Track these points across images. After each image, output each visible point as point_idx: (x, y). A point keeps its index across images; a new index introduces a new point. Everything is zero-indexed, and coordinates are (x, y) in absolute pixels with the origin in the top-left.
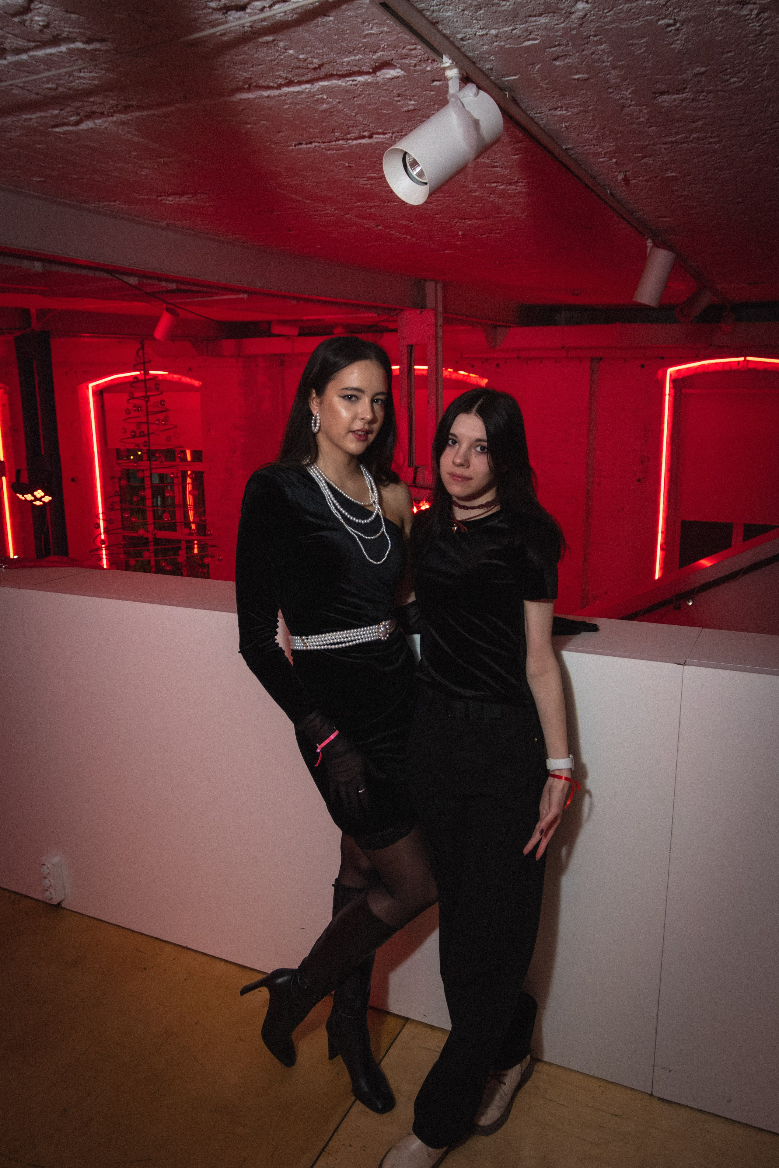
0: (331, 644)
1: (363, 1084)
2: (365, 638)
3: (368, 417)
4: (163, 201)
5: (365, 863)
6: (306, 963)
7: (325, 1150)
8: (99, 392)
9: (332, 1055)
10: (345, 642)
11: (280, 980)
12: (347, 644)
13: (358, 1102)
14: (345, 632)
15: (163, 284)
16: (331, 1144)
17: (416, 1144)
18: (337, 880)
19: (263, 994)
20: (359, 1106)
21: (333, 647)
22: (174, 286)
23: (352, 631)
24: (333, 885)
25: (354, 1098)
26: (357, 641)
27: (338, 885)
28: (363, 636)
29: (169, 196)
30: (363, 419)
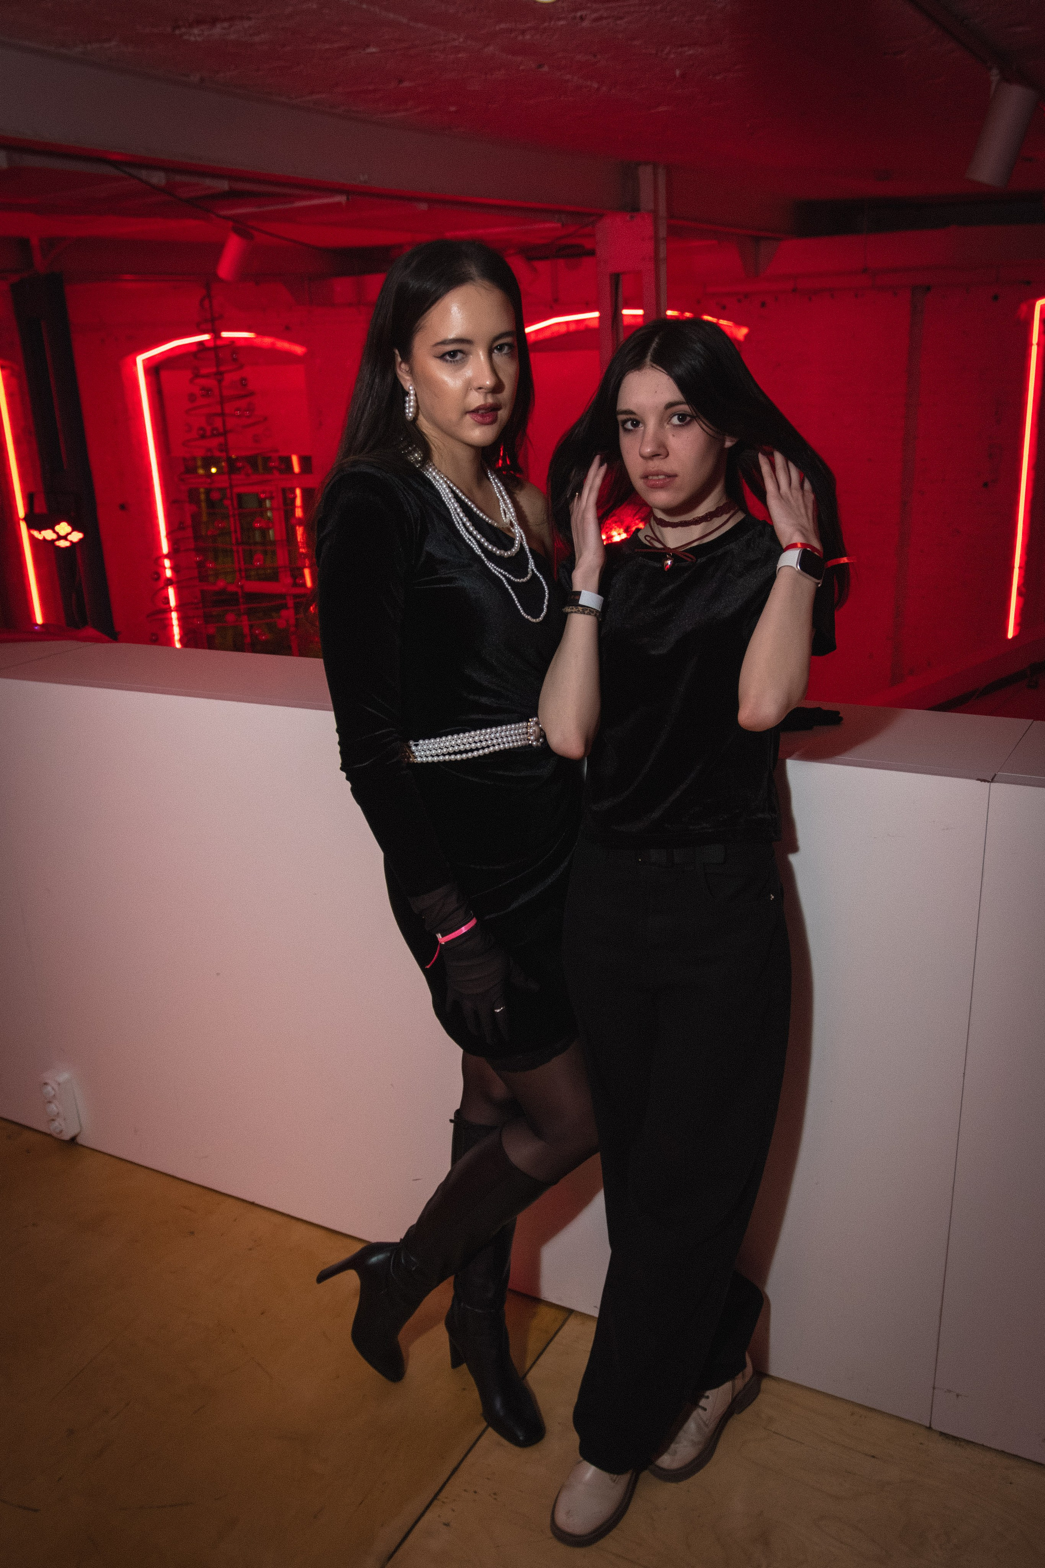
0: (455, 753)
1: (498, 1404)
2: (504, 743)
3: (488, 383)
4: (186, 37)
5: (499, 1090)
6: (414, 1234)
7: (439, 1497)
8: (152, 368)
9: (455, 1363)
10: (477, 749)
11: (374, 1260)
12: (481, 752)
13: (490, 1429)
14: (478, 732)
15: (208, 182)
16: (448, 1488)
17: (590, 1471)
18: (458, 1113)
19: (351, 1279)
20: (492, 1435)
21: (458, 757)
22: (224, 185)
23: (489, 731)
24: (451, 1121)
25: (485, 1424)
26: (497, 747)
27: (459, 1119)
28: (505, 740)
29: (191, 26)
30: (480, 388)
